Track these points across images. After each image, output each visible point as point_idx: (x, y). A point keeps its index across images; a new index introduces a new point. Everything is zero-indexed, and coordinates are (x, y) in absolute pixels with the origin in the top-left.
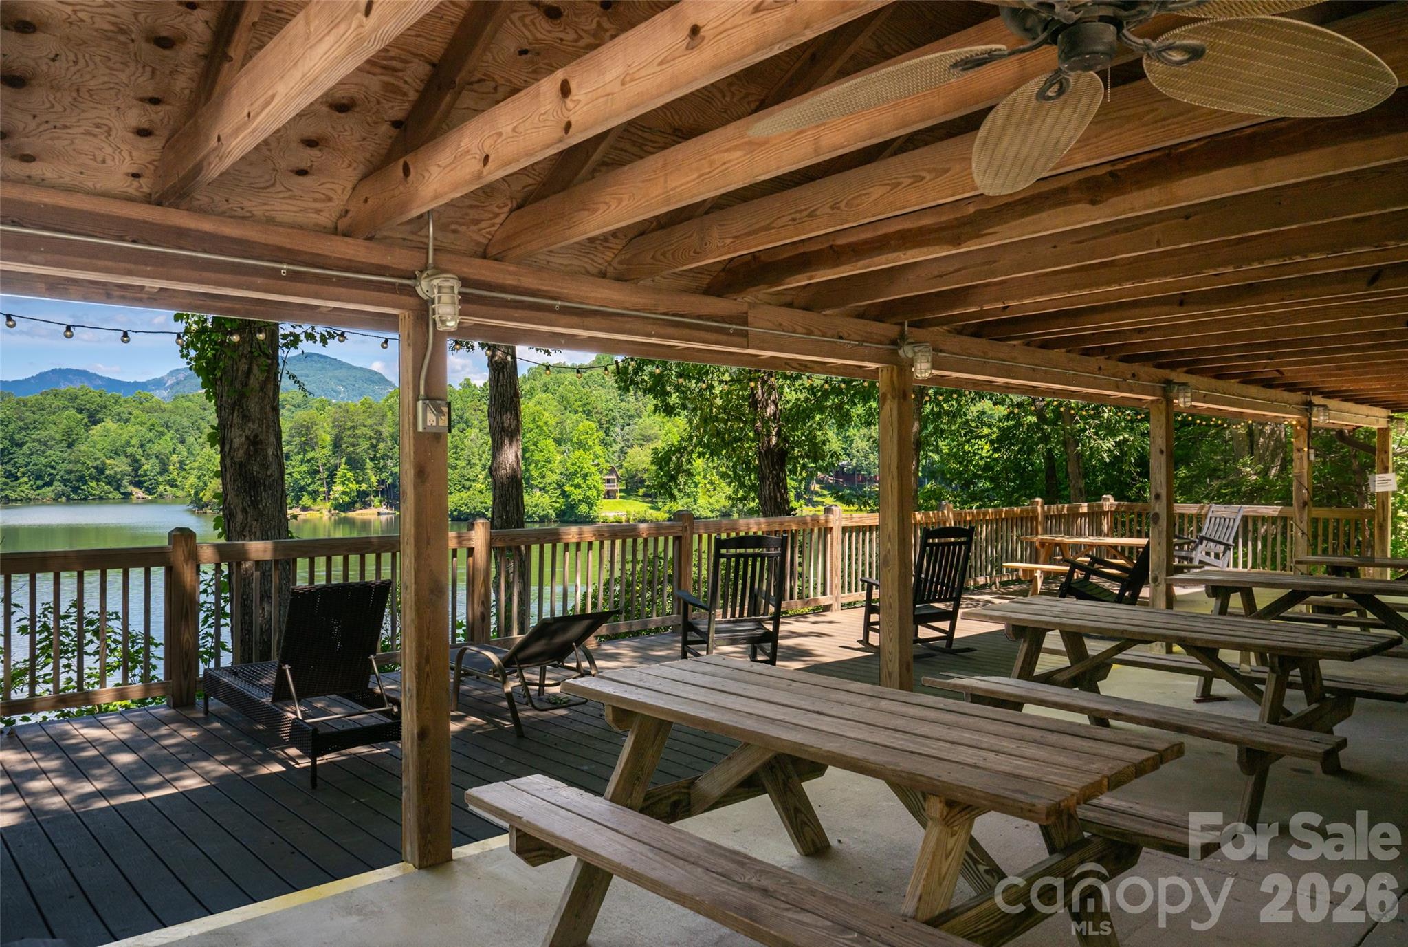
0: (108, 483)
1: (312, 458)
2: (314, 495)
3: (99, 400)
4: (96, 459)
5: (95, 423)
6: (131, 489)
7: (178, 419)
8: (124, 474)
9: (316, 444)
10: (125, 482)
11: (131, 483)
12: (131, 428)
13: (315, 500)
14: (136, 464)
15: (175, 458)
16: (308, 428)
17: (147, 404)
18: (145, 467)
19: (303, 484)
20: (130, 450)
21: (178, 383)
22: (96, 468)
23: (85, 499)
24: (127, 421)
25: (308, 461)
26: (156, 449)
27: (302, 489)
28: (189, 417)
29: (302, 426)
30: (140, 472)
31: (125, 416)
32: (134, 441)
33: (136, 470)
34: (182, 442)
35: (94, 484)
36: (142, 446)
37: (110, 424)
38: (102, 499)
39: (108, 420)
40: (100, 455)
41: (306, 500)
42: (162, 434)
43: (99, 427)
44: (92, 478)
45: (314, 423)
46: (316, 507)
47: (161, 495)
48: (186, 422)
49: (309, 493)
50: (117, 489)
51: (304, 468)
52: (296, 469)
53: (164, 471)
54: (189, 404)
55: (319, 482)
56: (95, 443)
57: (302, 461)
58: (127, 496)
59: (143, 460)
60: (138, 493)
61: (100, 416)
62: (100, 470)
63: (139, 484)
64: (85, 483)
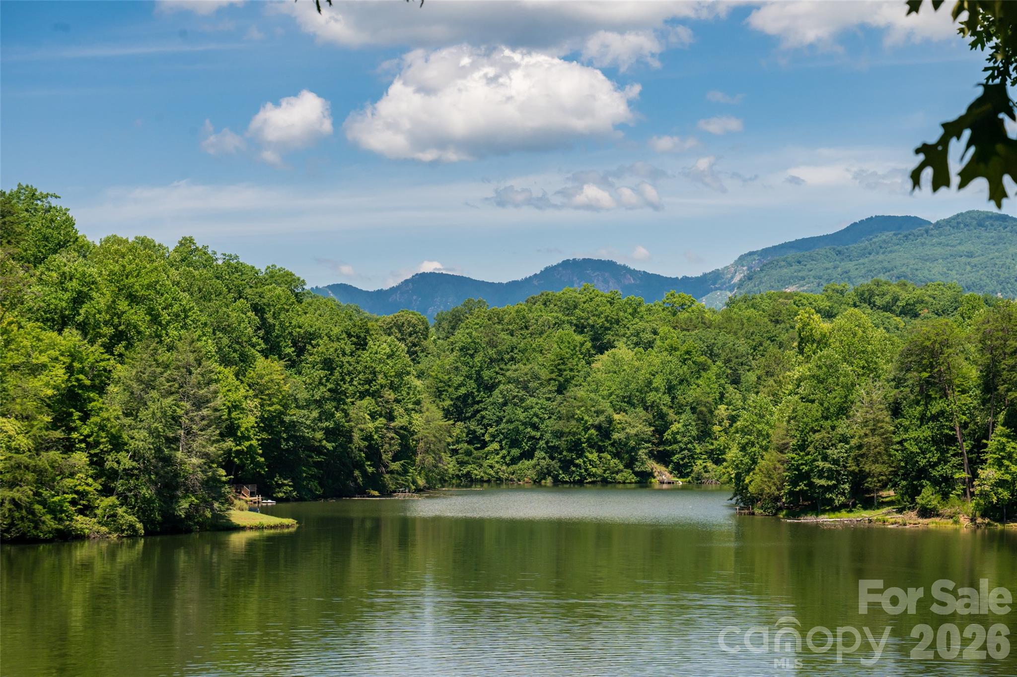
0: (616, 455)
1: (942, 413)
2: (945, 485)
3: (607, 309)
4: (598, 413)
5: (601, 350)
6: (652, 465)
7: (731, 338)
8: (640, 439)
9: (950, 383)
10: (642, 454)
11: (651, 455)
12: (655, 358)
13: (945, 496)
14: (661, 424)
15: (722, 410)
16: (934, 354)
17: (683, 316)
18: (674, 428)
19: (923, 462)
20: (651, 397)
21: (750, 278)
22: (598, 428)
23: (580, 483)
24: (650, 345)
25: (934, 418)
26: (693, 393)
27: (923, 473)
28: (749, 336)
29: (924, 349)
30: (667, 436)
31: (647, 336)
32: (658, 382)
33: (660, 431)
34: (736, 381)
35: (593, 456)
36: (670, 389)
37: (623, 351)
38: (605, 483)
39: (620, 344)
40: (605, 405)
41: (928, 495)
42: (704, 368)
43: (605, 357)
44: (592, 445)
45: (946, 344)
46: (948, 510)
47: (698, 478)
48: (743, 347)
49: (935, 482)
50: (629, 465)
51: (926, 432)
52: (913, 434)
53: (705, 434)
54: (751, 312)
55: (955, 460)
56: (598, 384)
57: (923, 419)
58: (644, 480)
59: (671, 415)
60: (662, 473)
61: (609, 337)
62: (605, 431)
63: (663, 458)
64: (581, 454)
